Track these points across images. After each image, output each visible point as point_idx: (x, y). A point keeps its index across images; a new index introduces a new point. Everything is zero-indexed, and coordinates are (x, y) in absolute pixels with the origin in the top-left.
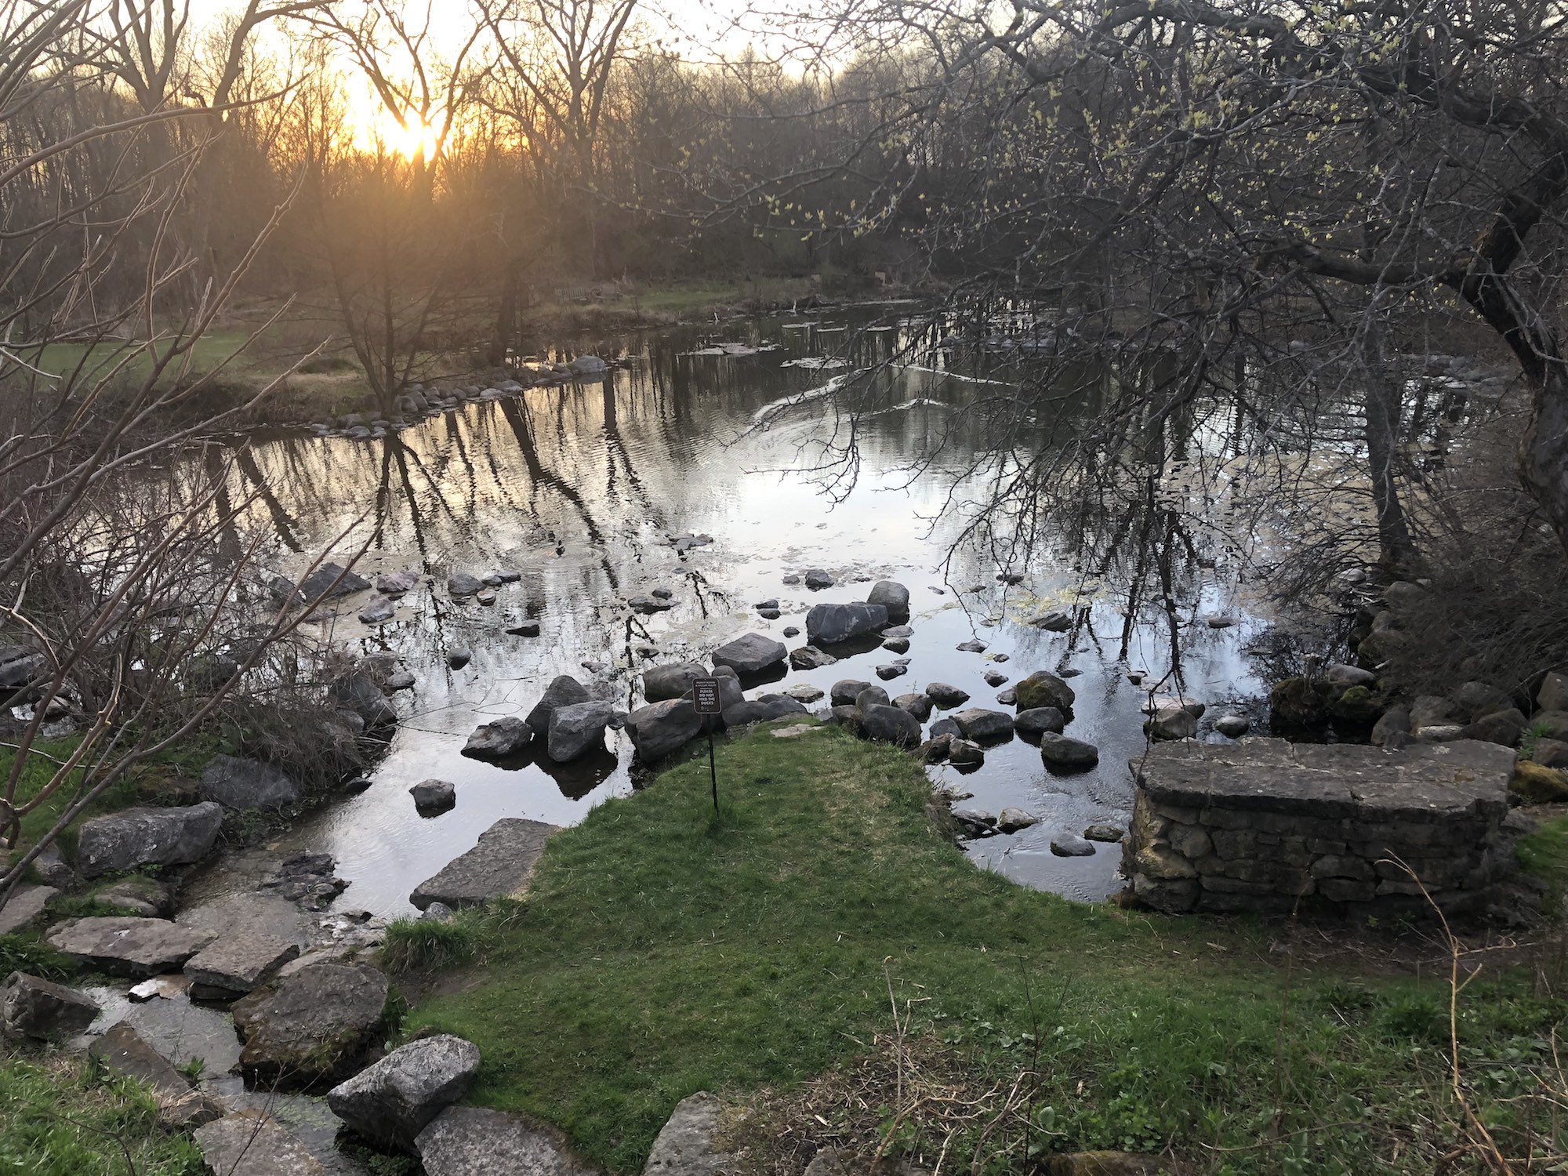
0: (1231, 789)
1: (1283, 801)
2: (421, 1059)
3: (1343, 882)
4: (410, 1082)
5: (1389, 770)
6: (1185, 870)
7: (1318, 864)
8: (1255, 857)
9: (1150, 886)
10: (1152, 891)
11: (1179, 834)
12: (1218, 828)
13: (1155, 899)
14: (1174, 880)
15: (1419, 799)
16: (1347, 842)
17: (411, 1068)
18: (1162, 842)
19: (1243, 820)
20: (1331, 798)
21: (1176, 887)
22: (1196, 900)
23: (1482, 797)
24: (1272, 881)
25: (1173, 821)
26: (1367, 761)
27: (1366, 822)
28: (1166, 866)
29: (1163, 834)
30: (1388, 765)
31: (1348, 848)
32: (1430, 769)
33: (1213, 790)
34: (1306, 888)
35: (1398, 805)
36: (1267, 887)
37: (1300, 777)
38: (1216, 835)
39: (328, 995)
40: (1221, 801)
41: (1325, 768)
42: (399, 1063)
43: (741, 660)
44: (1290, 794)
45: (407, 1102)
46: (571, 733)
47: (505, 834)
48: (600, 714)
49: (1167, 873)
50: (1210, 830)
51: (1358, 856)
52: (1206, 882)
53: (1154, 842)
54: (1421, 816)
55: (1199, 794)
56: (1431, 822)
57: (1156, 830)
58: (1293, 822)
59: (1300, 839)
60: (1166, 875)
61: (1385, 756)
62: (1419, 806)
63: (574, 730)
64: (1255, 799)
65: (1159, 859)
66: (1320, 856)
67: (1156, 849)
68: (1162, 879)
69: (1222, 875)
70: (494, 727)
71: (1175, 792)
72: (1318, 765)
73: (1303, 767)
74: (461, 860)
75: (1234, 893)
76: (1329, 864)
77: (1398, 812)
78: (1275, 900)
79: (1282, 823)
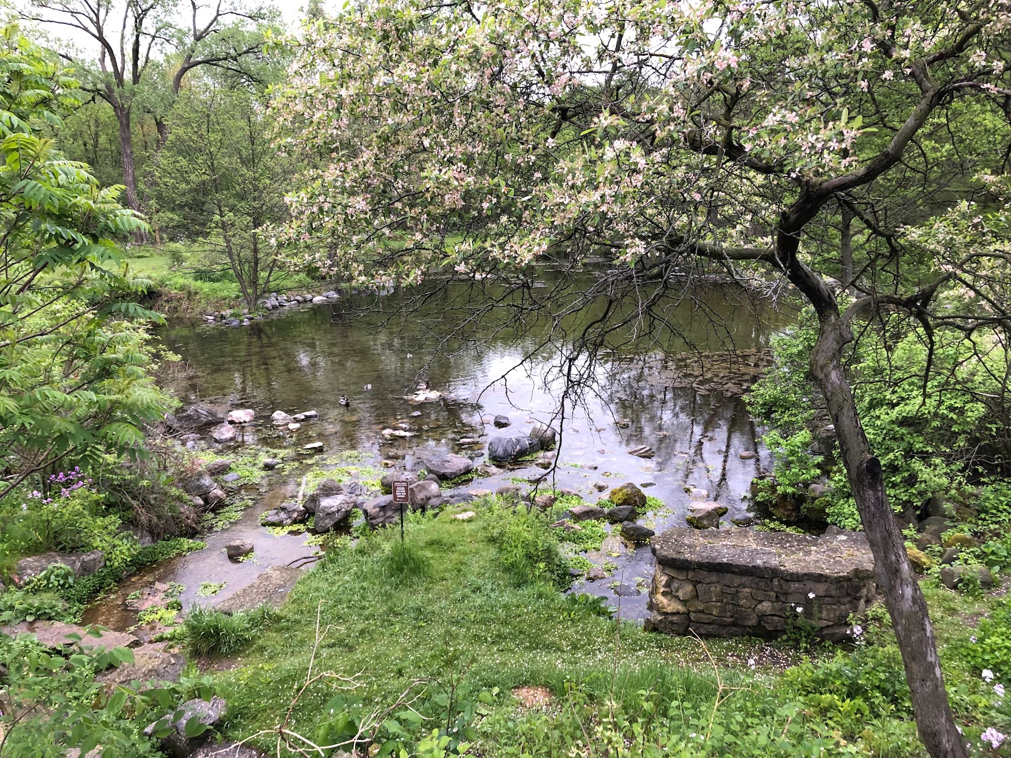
0: (707, 558)
1: (737, 566)
2: (195, 710)
3: (777, 618)
5: (806, 549)
6: (681, 608)
7: (759, 607)
8: (722, 601)
9: (660, 618)
10: (661, 621)
11: (676, 585)
12: (700, 582)
13: (662, 626)
14: (673, 614)
15: (820, 567)
16: (776, 593)
18: (667, 590)
19: (714, 578)
20: (767, 565)
21: (675, 618)
22: (688, 627)
23: (859, 567)
24: (732, 617)
25: (673, 577)
27: (788, 581)
28: (669, 605)
29: (668, 585)
30: (807, 546)
31: (777, 597)
32: (831, 549)
33: (696, 558)
34: (753, 622)
35: (806, 571)
36: (729, 620)
37: (751, 552)
38: (699, 586)
39: (150, 671)
40: (701, 566)
41: (767, 546)
43: (442, 471)
44: (742, 562)
45: (182, 736)
46: (328, 514)
47: (274, 576)
48: (348, 503)
49: (669, 609)
50: (695, 583)
51: (783, 602)
52: (692, 616)
53: (662, 590)
54: (820, 578)
55: (686, 561)
56: (826, 582)
57: (663, 583)
58: (745, 580)
59: (748, 590)
60: (669, 611)
61: (806, 540)
62: (818, 571)
63: (330, 511)
64: (720, 564)
65: (665, 601)
66: (761, 602)
67: (664, 594)
68: (666, 614)
69: (702, 612)
70: (284, 509)
71: (673, 559)
72: (765, 544)
73: (755, 546)
74: (244, 590)
75: (710, 624)
76: (766, 606)
77: (806, 574)
78: (734, 629)
79: (737, 580)
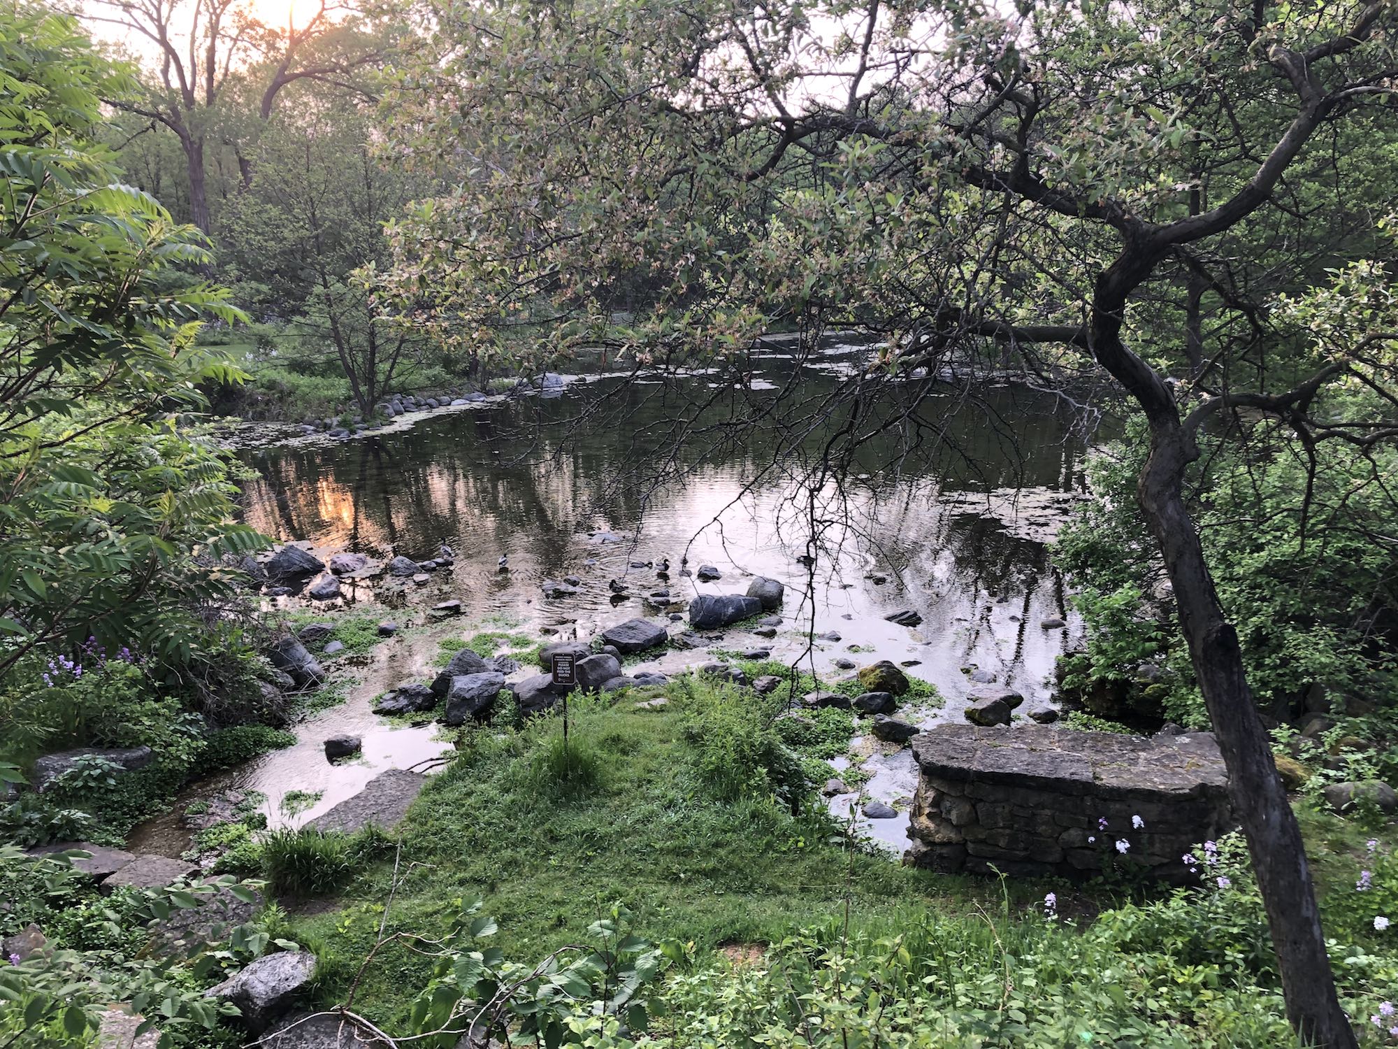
0: (991, 766)
1: (1035, 778)
2: (274, 968)
3: (1087, 852)
4: (260, 988)
5: (1132, 755)
6: (953, 836)
7: (1065, 835)
8: (1011, 827)
9: (924, 849)
10: (925, 854)
11: (948, 804)
12: (981, 800)
13: (928, 859)
14: (942, 844)
15: (1151, 781)
16: (1089, 816)
17: (263, 975)
18: (934, 810)
19: (1001, 795)
20: (1075, 777)
21: (944, 851)
22: (964, 863)
23: (1207, 782)
24: (1026, 849)
25: (944, 793)
26: (1116, 747)
27: (1105, 800)
28: (937, 832)
29: (935, 803)
30: (1132, 751)
31: (1090, 822)
32: (1168, 756)
33: (976, 766)
34: (1055, 856)
35: (1131, 785)
36: (1023, 854)
37: (1053, 759)
38: (980, 806)
40: (981, 777)
41: (1076, 751)
42: (254, 972)
43: (626, 641)
44: (1041, 772)
45: (256, 1005)
46: (464, 699)
47: (388, 784)
48: (493, 684)
49: (938, 838)
50: (974, 802)
52: (970, 847)
53: (927, 811)
54: (1150, 796)
55: (961, 770)
56: (1160, 801)
57: (930, 800)
58: (1046, 797)
59: (1048, 812)
60: (937, 840)
61: (1132, 743)
62: (1149, 786)
63: (467, 696)
64: (1011, 775)
65: (932, 826)
66: (1067, 829)
67: (929, 816)
68: (934, 844)
69: (983, 842)
70: (403, 692)
71: (943, 767)
72: (1073, 748)
73: (1059, 750)
74: (346, 802)
75: (994, 859)
76: (1073, 835)
77: (1132, 791)
78: (1029, 866)
79: (1034, 799)
